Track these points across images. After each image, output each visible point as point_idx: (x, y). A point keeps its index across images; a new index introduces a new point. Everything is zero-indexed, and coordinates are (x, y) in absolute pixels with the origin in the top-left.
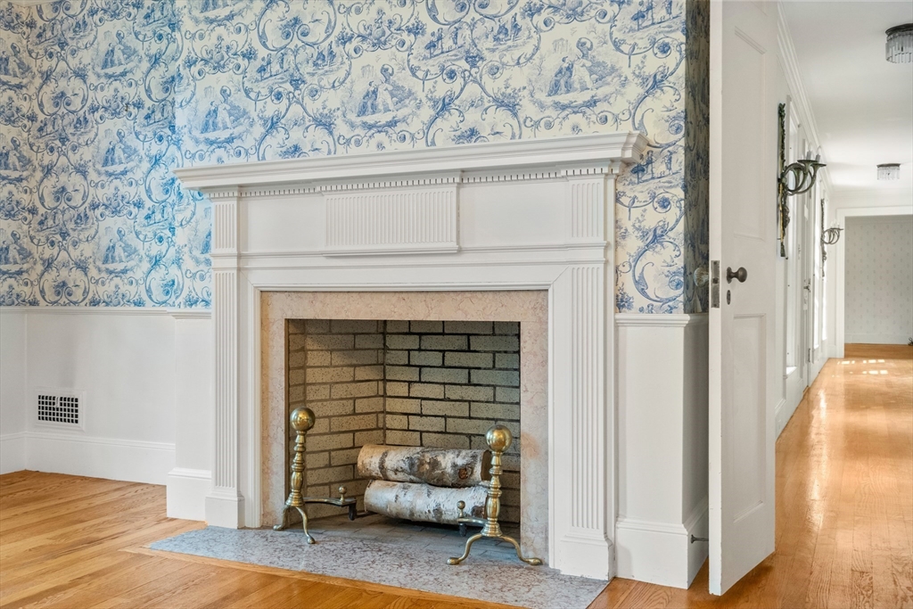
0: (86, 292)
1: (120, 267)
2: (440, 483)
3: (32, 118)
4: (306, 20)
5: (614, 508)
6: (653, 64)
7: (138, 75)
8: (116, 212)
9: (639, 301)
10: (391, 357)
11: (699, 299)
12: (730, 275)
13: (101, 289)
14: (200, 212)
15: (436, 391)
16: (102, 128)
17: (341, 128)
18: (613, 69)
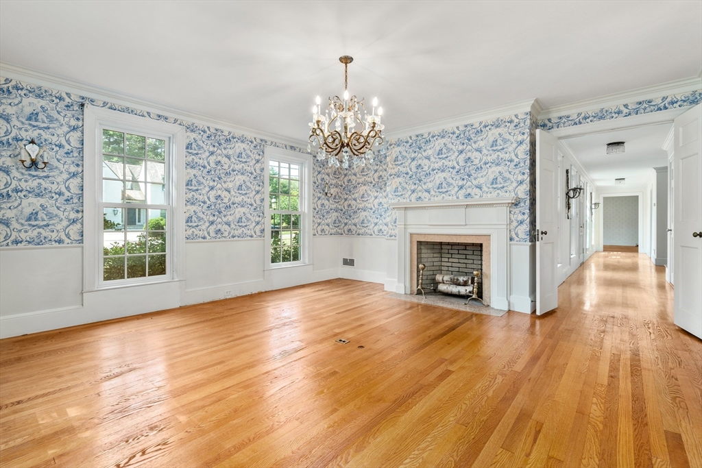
0: (356, 232)
1: (366, 225)
2: (459, 285)
3: (342, 186)
4: (423, 165)
5: (509, 291)
6: (520, 178)
7: (371, 175)
8: (365, 211)
9: (516, 239)
10: (443, 251)
11: (533, 239)
12: (542, 233)
13: (360, 231)
14: (393, 213)
15: (457, 260)
16: (361, 188)
17: (432, 193)
18: (509, 179)
